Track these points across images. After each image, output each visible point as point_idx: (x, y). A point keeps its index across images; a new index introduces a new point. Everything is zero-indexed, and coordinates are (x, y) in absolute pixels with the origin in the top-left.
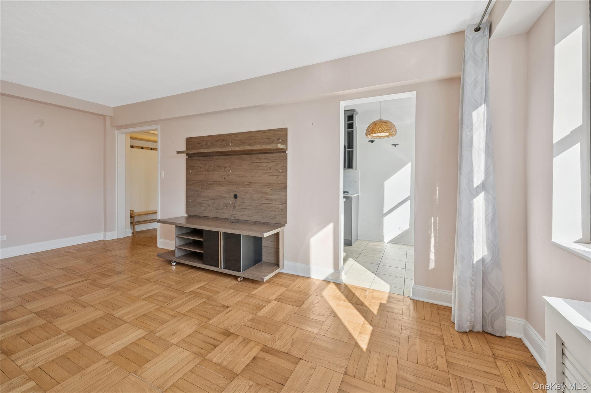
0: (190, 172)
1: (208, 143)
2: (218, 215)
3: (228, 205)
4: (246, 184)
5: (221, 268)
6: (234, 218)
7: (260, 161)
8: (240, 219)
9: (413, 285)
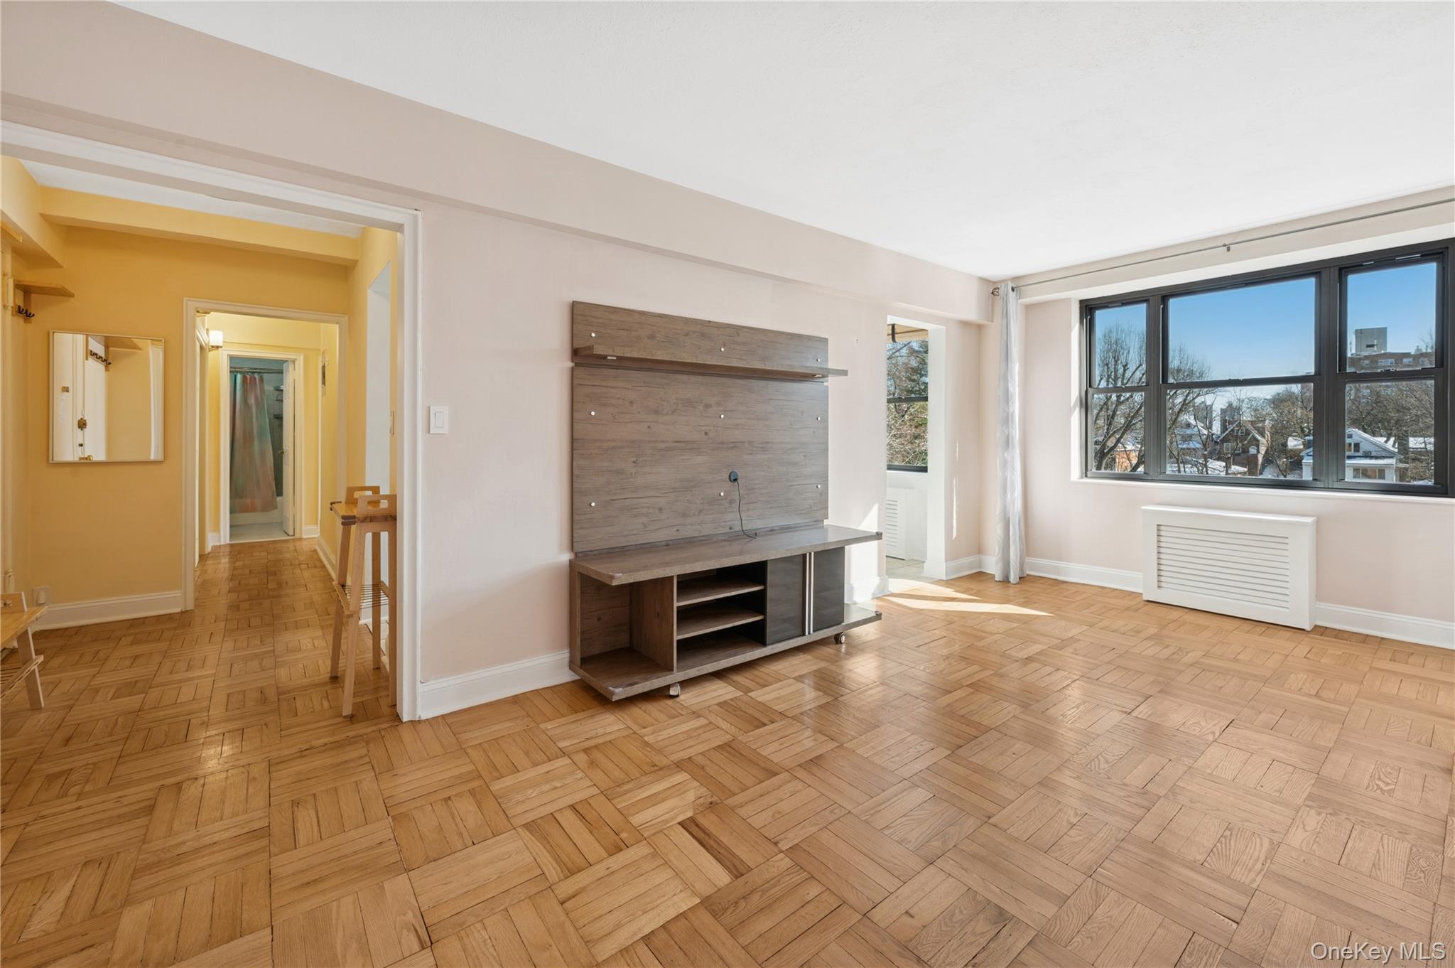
0: (593, 413)
1: (659, 335)
2: (688, 532)
3: (715, 501)
4: (757, 447)
5: (809, 633)
6: (730, 531)
9: (944, 564)
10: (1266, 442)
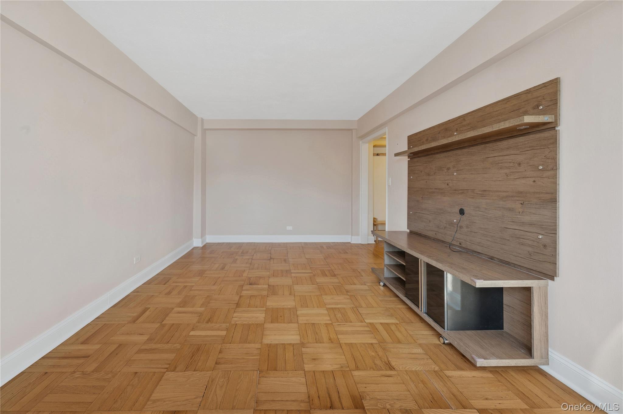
0: (411, 177)
1: (429, 138)
2: (440, 237)
3: (451, 224)
4: (477, 194)
6: (459, 245)
7: (501, 154)
8: (468, 248)
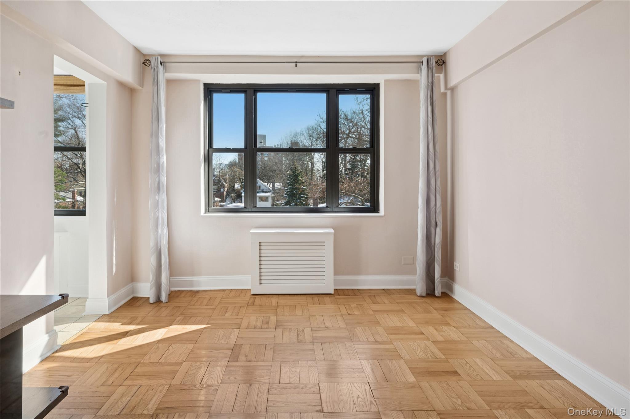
9: (107, 299)
10: (227, 185)
